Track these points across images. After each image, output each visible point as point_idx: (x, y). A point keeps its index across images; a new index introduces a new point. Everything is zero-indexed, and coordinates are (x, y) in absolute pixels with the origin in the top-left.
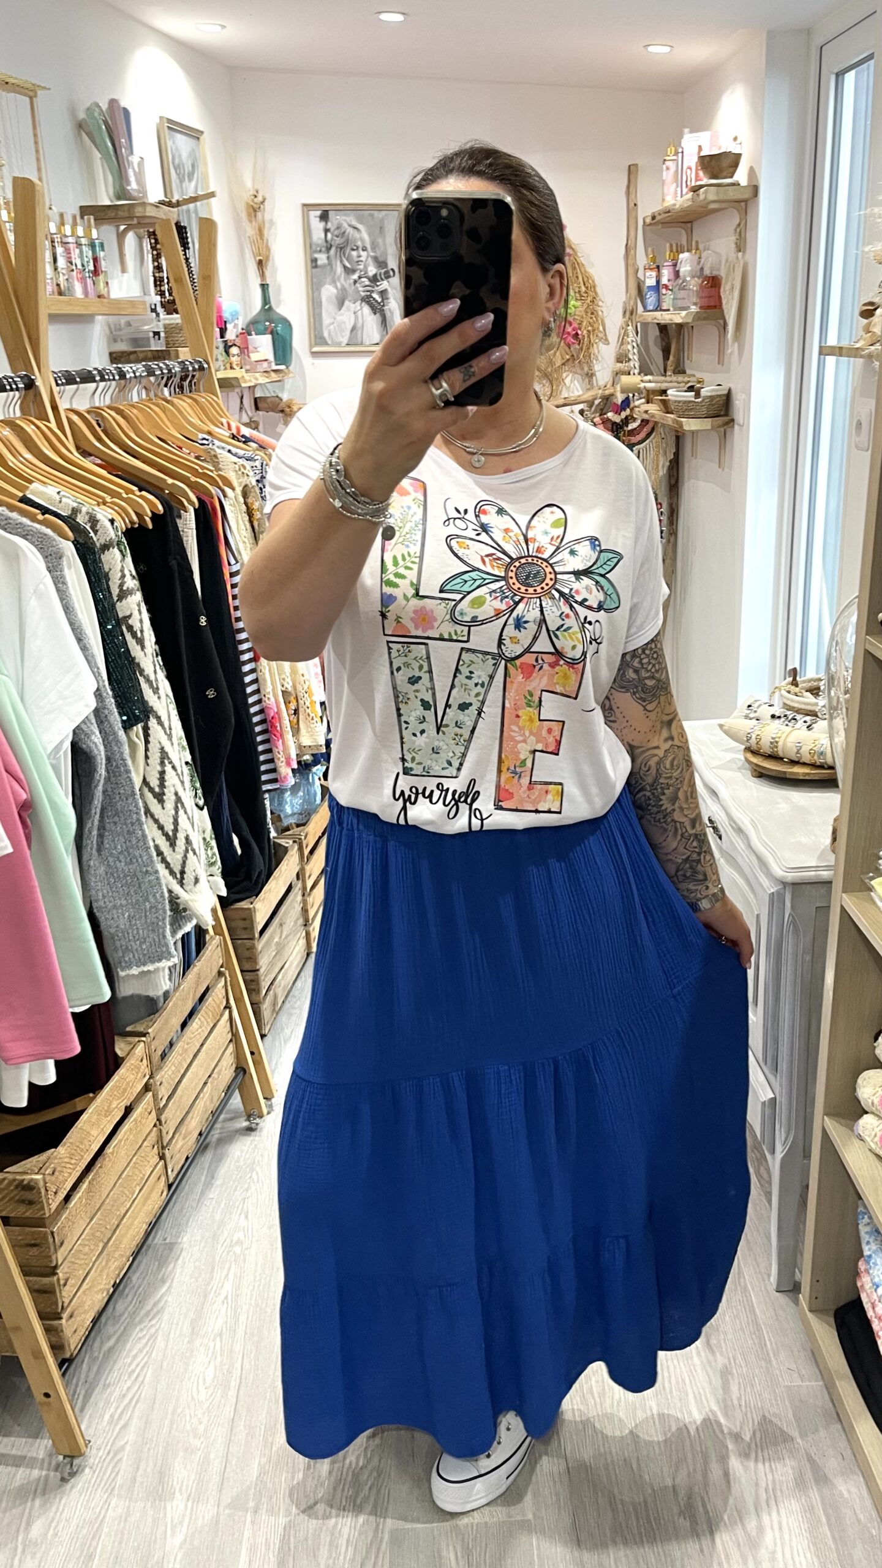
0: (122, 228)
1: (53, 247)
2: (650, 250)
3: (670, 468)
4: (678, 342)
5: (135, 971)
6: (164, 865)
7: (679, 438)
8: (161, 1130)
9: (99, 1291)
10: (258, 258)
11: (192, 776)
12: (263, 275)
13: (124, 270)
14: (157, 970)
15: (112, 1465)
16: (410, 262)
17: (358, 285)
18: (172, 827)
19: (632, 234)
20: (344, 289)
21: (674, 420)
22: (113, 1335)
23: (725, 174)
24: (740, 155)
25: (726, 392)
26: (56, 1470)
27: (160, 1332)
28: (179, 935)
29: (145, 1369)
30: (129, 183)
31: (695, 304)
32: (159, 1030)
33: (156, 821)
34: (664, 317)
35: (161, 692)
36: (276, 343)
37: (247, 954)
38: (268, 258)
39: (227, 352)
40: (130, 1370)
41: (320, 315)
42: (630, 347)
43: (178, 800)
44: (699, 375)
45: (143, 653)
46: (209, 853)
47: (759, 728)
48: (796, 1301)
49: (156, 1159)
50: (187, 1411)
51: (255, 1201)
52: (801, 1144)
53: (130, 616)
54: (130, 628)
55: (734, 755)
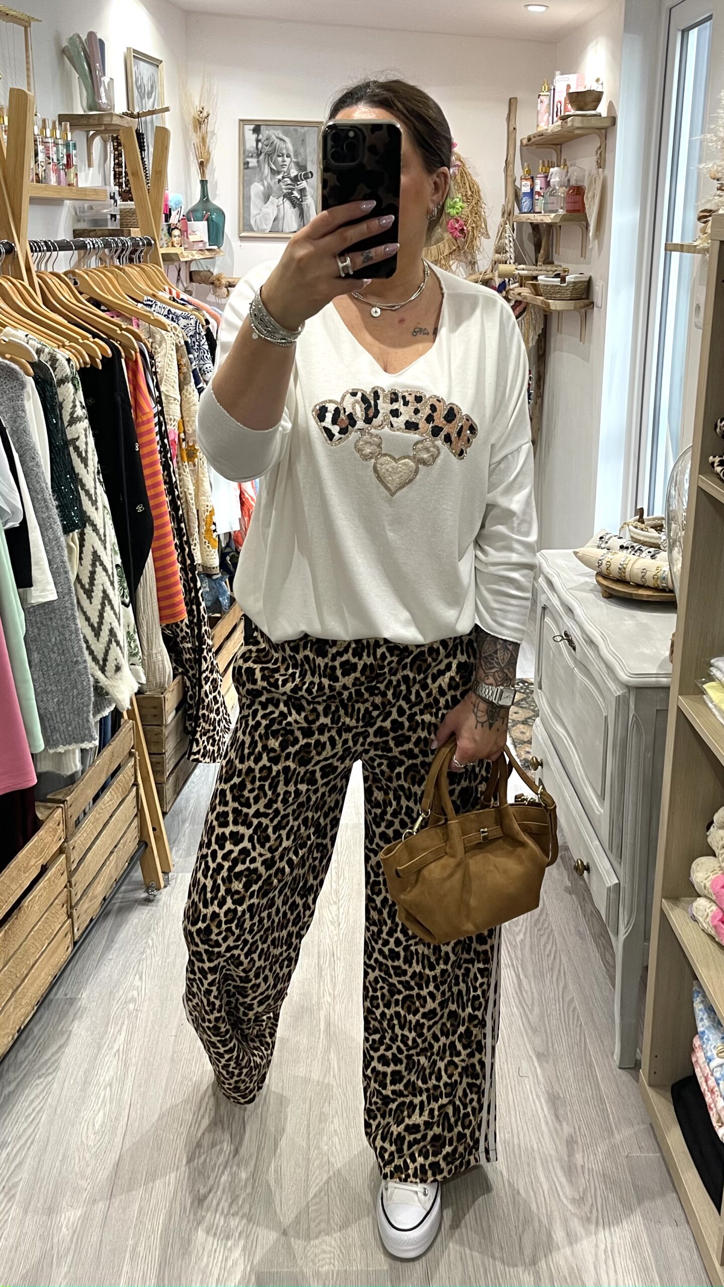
0: (91, 133)
1: (35, 144)
2: (526, 164)
3: (539, 341)
4: (548, 240)
6: (88, 652)
7: (547, 316)
8: (70, 891)
10: (200, 160)
11: (121, 578)
12: (203, 173)
13: (90, 166)
16: (326, 169)
17: (281, 184)
18: (98, 620)
19: (511, 151)
20: (269, 187)
21: (542, 301)
22: (15, 1079)
23: (589, 107)
24: (602, 93)
25: (587, 279)
27: (57, 1079)
28: (98, 717)
29: (40, 1114)
30: (100, 98)
31: (562, 208)
32: (76, 799)
33: (84, 613)
34: (536, 218)
35: (99, 504)
36: (211, 228)
37: (155, 739)
38: (208, 160)
39: (170, 234)
41: (249, 207)
42: (507, 241)
43: (106, 596)
44: (565, 266)
45: (85, 471)
46: (132, 645)
47: (609, 556)
48: (637, 1078)
49: (65, 917)
50: (77, 1154)
51: (149, 962)
52: (642, 928)
53: (77, 439)
54: (77, 449)
55: (588, 579)
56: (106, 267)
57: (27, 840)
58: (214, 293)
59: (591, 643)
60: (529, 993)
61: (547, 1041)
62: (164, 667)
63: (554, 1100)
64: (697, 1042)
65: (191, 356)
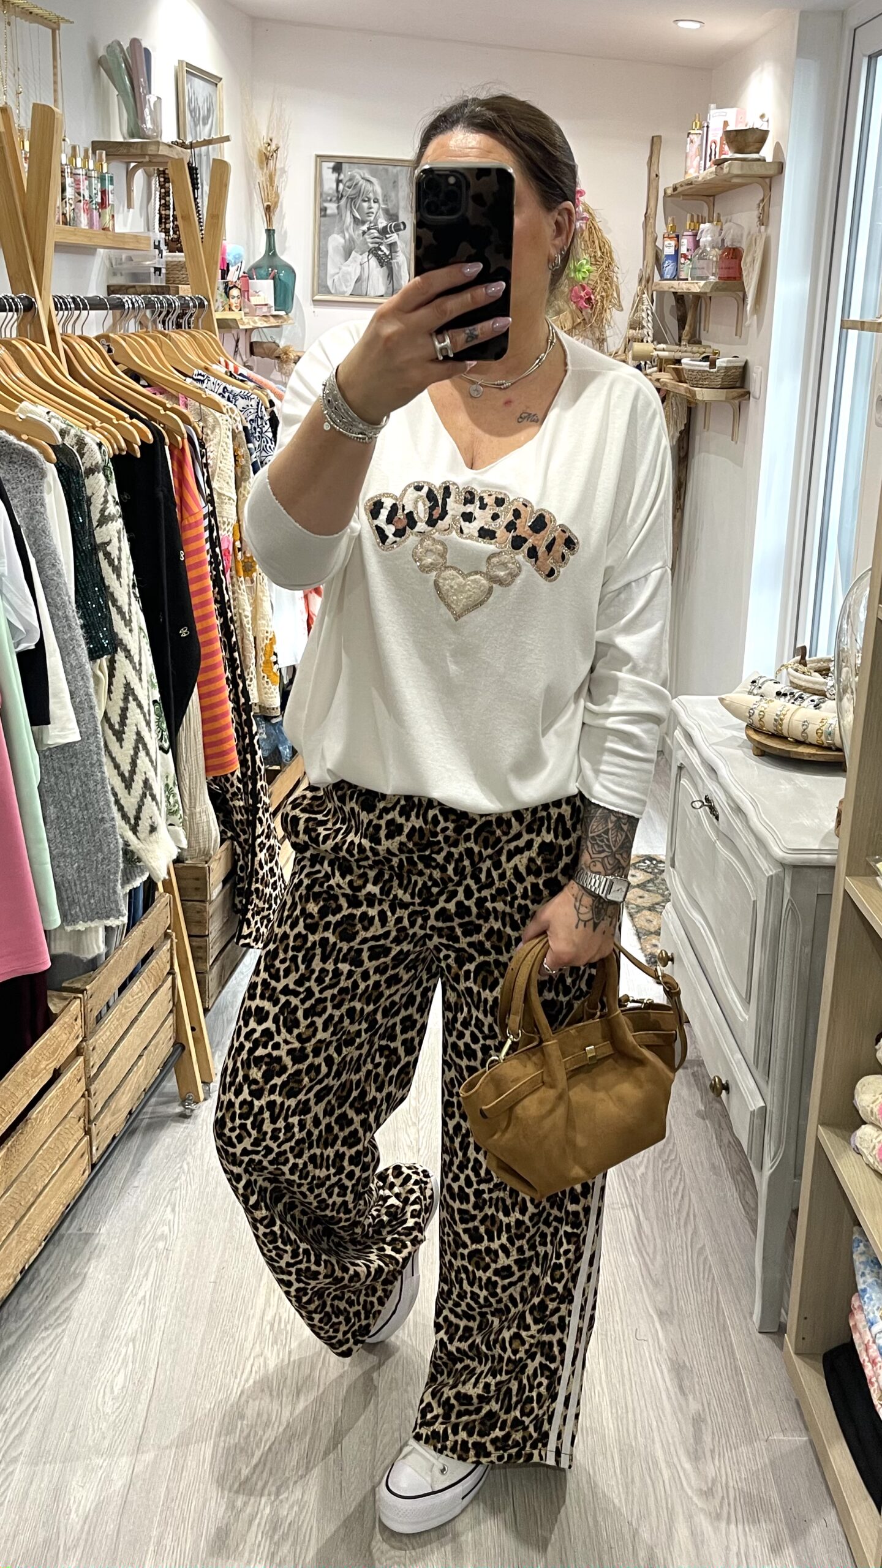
0: (133, 165)
1: (63, 177)
2: (670, 219)
3: (680, 437)
4: (694, 314)
5: (81, 926)
6: (117, 808)
7: (691, 408)
8: (89, 1102)
10: (266, 204)
11: (159, 716)
12: (269, 221)
13: (130, 206)
16: (421, 220)
17: (366, 237)
18: (130, 768)
19: (652, 204)
20: (352, 240)
21: (686, 389)
22: (16, 1332)
23: (751, 149)
24: (766, 132)
25: (742, 364)
27: (66, 1333)
28: (128, 888)
29: (47, 1374)
30: (144, 121)
31: (713, 275)
32: (98, 988)
33: (113, 759)
34: (681, 287)
35: (134, 625)
36: (278, 288)
37: (197, 917)
38: (276, 204)
39: (227, 294)
40: (30, 1372)
41: (325, 265)
42: (644, 315)
43: (140, 738)
44: (715, 346)
45: (118, 583)
46: (172, 800)
47: (763, 705)
48: (781, 1345)
49: (81, 1133)
50: (90, 1423)
51: (184, 1192)
52: (792, 1163)
53: (108, 543)
54: (107, 555)
55: (735, 733)
56: (147, 332)
57: (36, 1037)
58: (280, 370)
59: (737, 808)
60: (651, 1238)
61: (672, 1298)
62: (209, 830)
63: (679, 1370)
64: (855, 1302)
65: (251, 445)
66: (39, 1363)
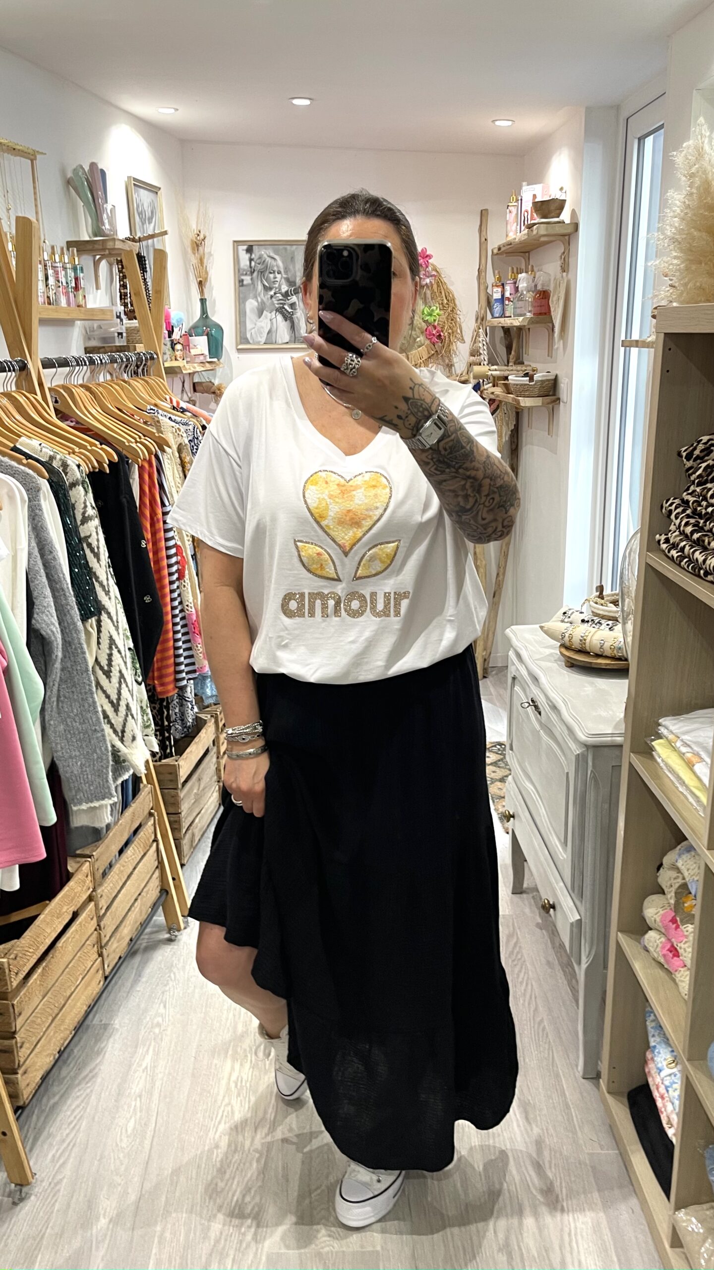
0: (98, 257)
3: (511, 436)
4: (518, 342)
5: (84, 806)
6: (109, 726)
7: (518, 413)
8: (100, 934)
9: (47, 1055)
10: (199, 280)
11: (133, 659)
12: (202, 292)
13: (98, 288)
14: (101, 807)
15: (52, 1194)
17: (273, 299)
18: (116, 697)
19: (483, 261)
20: (263, 302)
21: (514, 399)
22: (57, 1093)
23: (553, 215)
24: (563, 202)
25: (554, 377)
26: (9, 1196)
27: (94, 1093)
28: (119, 781)
29: (80, 1122)
30: (103, 224)
31: (529, 312)
32: (102, 854)
33: (104, 692)
34: (507, 322)
35: (112, 594)
36: (211, 343)
37: (172, 800)
38: (206, 279)
39: (173, 348)
40: (69, 1121)
41: (245, 321)
42: (481, 345)
43: (122, 676)
45: (98, 565)
46: (145, 718)
48: (598, 1086)
49: (96, 955)
50: (112, 1155)
51: (171, 994)
52: (601, 959)
53: (90, 536)
54: (89, 545)
55: (553, 651)
59: (554, 708)
64: (649, 1055)
66: (75, 1113)
